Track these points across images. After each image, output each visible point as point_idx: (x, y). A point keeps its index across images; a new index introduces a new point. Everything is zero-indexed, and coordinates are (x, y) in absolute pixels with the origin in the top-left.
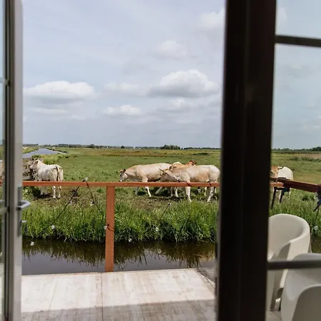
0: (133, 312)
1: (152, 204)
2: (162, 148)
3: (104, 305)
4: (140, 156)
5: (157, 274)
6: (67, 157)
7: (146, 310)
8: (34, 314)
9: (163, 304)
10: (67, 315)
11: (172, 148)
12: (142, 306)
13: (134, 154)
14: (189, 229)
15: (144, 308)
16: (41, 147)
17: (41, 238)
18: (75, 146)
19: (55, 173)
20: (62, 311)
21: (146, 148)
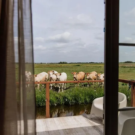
0: (61, 133)
2: (59, 63)
4: (50, 67)
11: (64, 63)
13: (47, 66)
14: (75, 99)
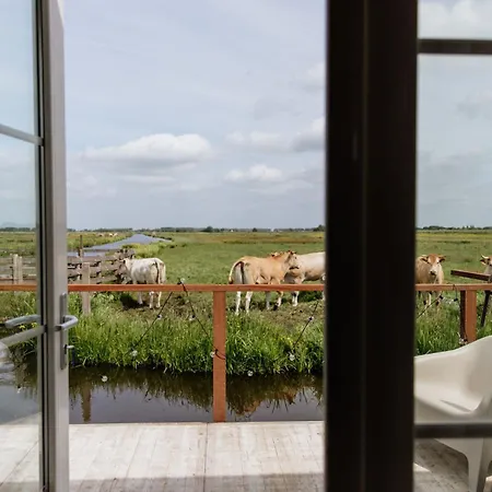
0: (251, 487)
1: (295, 317)
2: (315, 230)
3: (209, 474)
5: (292, 427)
6: (173, 247)
7: (273, 483)
8: (104, 483)
9: (300, 476)
10: (151, 487)
12: (264, 477)
13: (272, 240)
15: (268, 480)
16: (137, 232)
17: (130, 367)
18: (184, 230)
19: (154, 271)
20: (145, 480)
21: (291, 230)
